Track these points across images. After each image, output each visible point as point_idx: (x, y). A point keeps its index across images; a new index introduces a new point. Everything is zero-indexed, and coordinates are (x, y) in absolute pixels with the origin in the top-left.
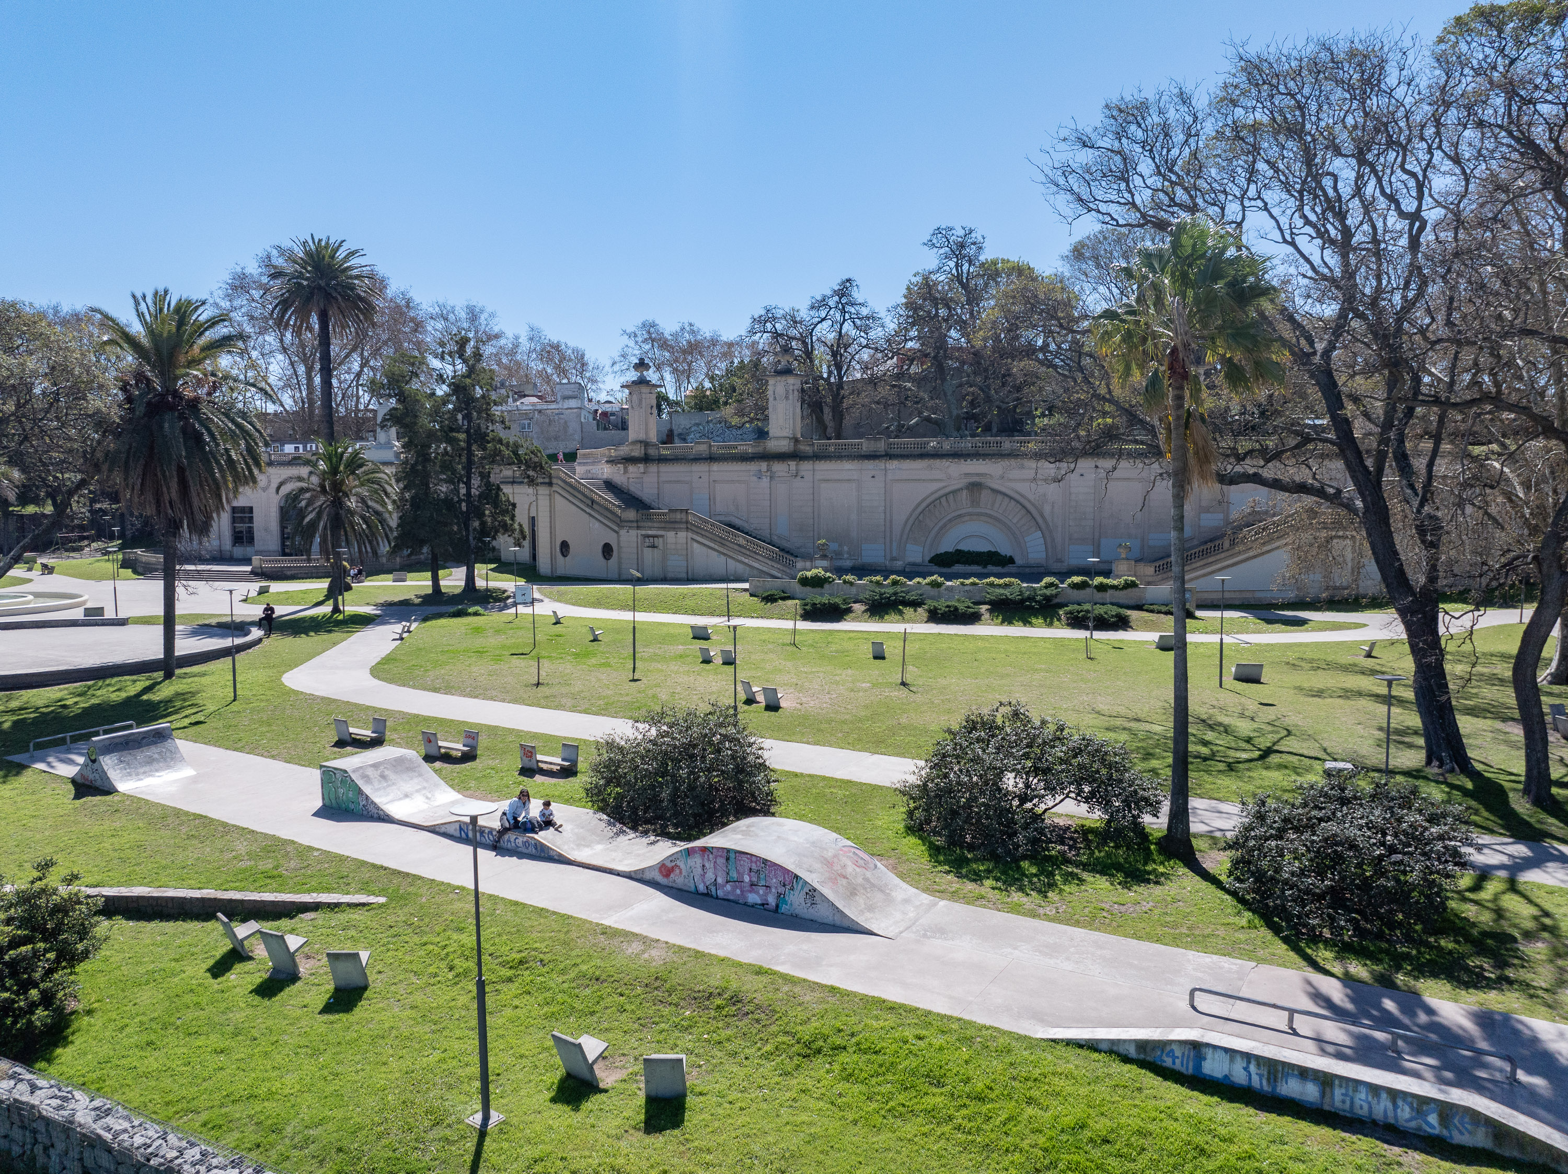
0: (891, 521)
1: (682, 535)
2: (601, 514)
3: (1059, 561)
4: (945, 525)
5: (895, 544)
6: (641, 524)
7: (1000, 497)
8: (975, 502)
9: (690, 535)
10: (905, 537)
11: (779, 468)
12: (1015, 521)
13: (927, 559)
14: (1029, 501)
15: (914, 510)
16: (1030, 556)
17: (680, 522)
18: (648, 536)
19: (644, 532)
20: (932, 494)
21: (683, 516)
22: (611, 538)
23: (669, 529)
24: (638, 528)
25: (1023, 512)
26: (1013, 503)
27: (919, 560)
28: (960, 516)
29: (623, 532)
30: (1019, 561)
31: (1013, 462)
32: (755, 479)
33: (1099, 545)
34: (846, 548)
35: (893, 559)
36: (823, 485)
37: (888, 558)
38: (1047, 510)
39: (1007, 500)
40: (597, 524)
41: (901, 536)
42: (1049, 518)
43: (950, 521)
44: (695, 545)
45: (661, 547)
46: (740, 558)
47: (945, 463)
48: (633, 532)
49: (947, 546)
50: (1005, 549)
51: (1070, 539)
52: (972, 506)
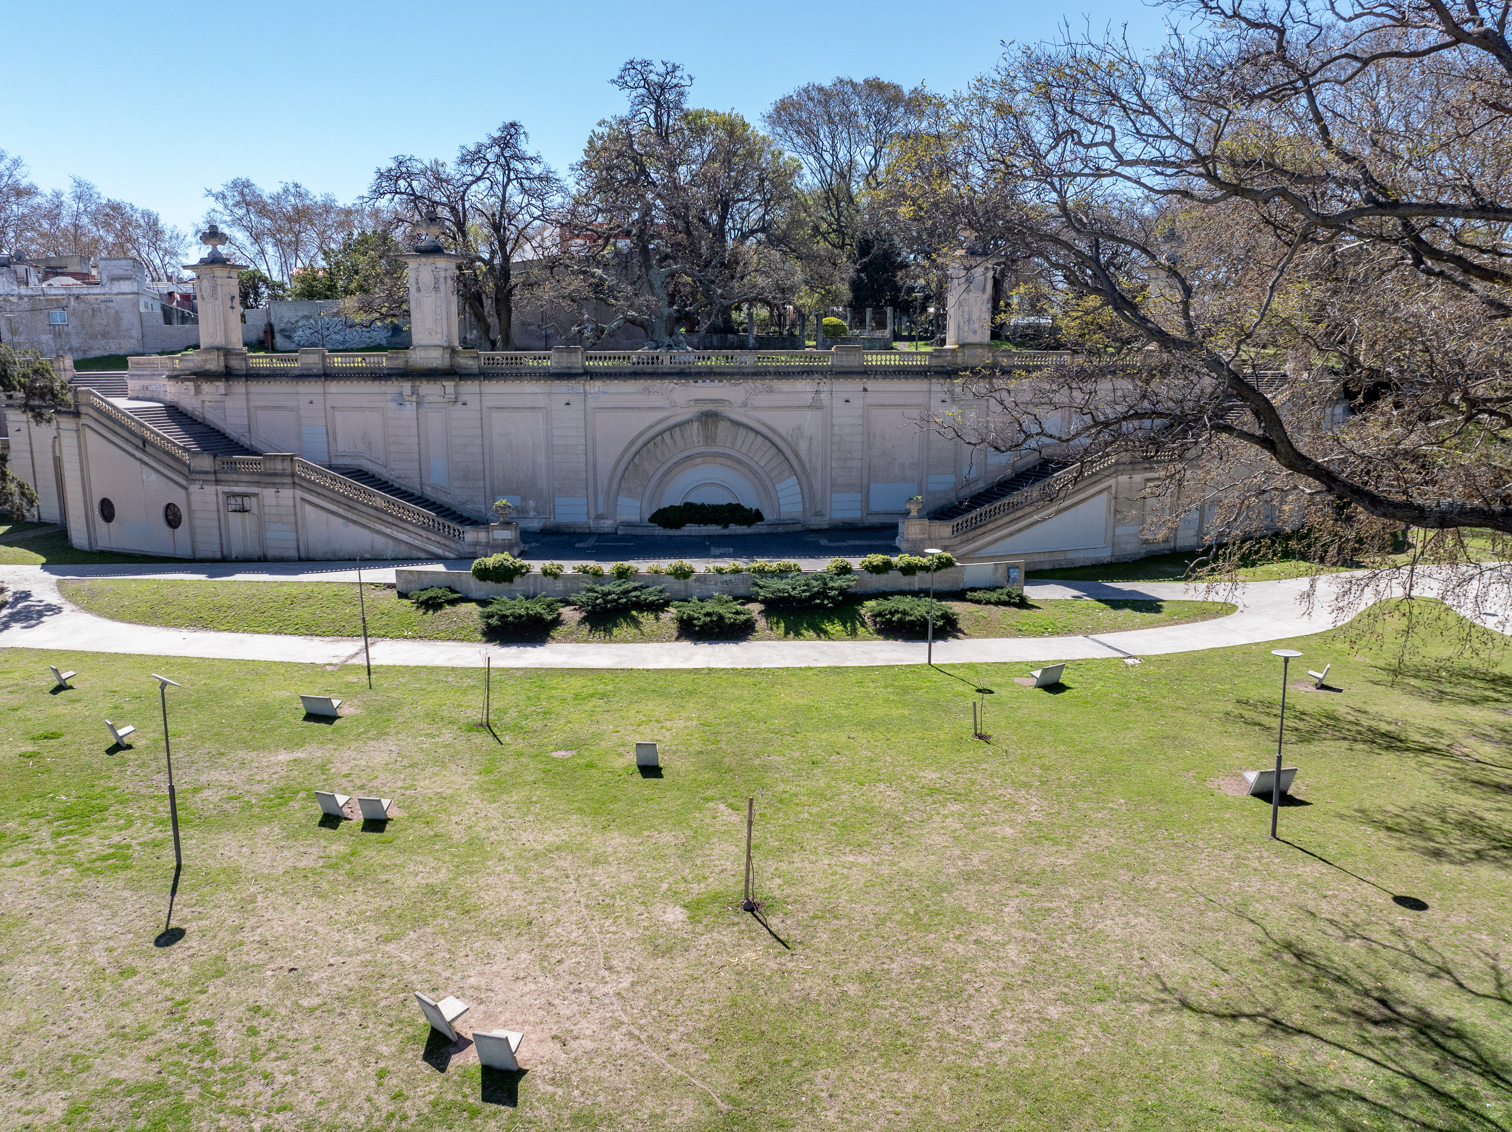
0: (595, 466)
1: (287, 494)
2: (160, 461)
3: (819, 514)
4: (670, 470)
5: (601, 497)
6: (219, 476)
7: (742, 432)
8: (710, 439)
9: (299, 493)
10: (615, 486)
11: (430, 390)
12: (762, 463)
13: (647, 516)
14: (780, 436)
15: (626, 450)
16: (783, 509)
17: (283, 475)
18: (235, 495)
19: (227, 489)
20: (651, 427)
21: (287, 465)
22: (177, 497)
23: (267, 485)
24: (217, 482)
25: (773, 451)
26: (760, 439)
27: (635, 517)
28: (690, 457)
29: (194, 488)
30: (769, 516)
31: (759, 383)
32: (393, 405)
33: (868, 493)
34: (532, 503)
35: (599, 517)
36: (496, 415)
37: (592, 515)
38: (803, 447)
39: (752, 435)
40: (154, 476)
41: (610, 485)
42: (805, 459)
43: (677, 464)
44: (308, 508)
45: (255, 510)
46: (378, 527)
47: (667, 385)
48: (210, 489)
49: (673, 497)
50: (750, 502)
51: (832, 485)
52: (706, 443)
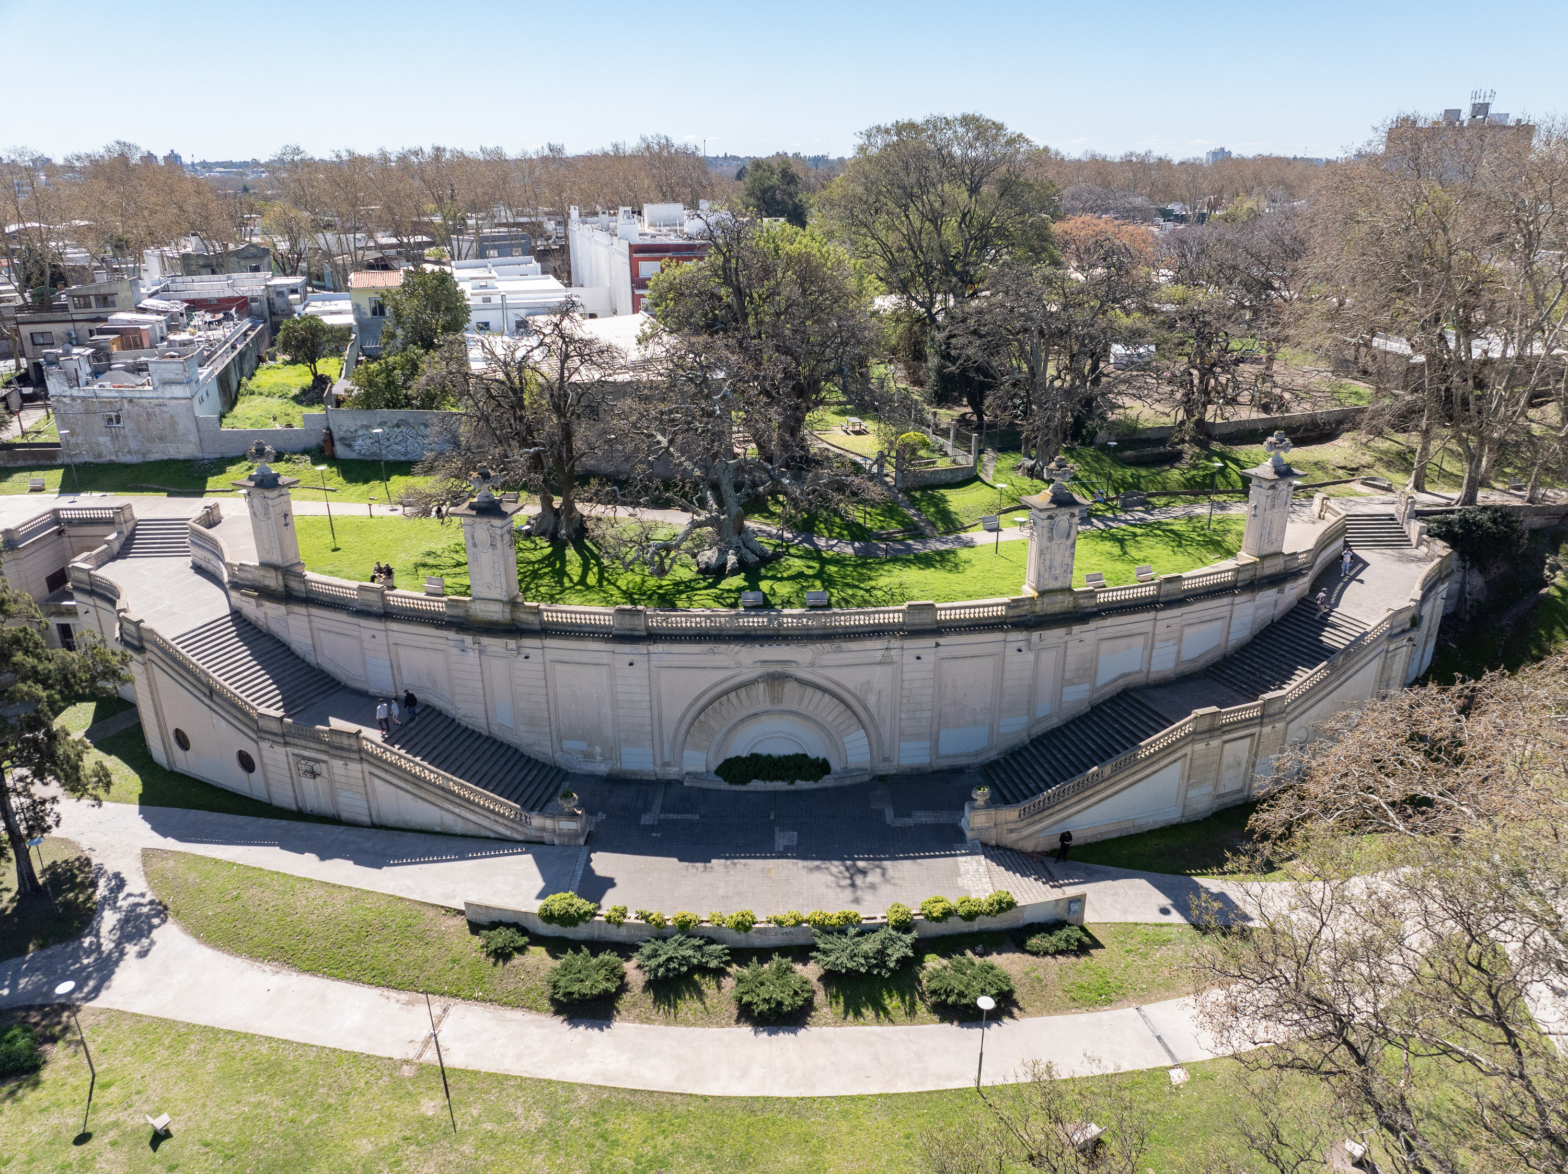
0: (660, 719)
1: (355, 768)
2: (228, 712)
3: (886, 759)
4: (735, 726)
5: (667, 748)
6: (288, 739)
7: (809, 691)
8: (776, 698)
9: (366, 767)
10: (681, 737)
11: (494, 644)
12: (830, 719)
13: (714, 767)
14: (849, 691)
15: (691, 705)
16: (850, 759)
17: (349, 750)
18: (304, 758)
19: (296, 751)
20: (716, 685)
21: (353, 741)
22: (250, 749)
23: (335, 756)
24: (286, 744)
25: (842, 707)
26: (827, 697)
27: (701, 768)
28: (756, 715)
29: (265, 745)
30: (835, 765)
31: (827, 646)
32: (456, 651)
33: (937, 741)
34: (598, 749)
35: (665, 764)
36: (559, 667)
37: (659, 762)
38: (871, 701)
39: (819, 694)
40: (224, 723)
41: (675, 736)
42: (874, 711)
43: (742, 721)
44: (377, 781)
45: (325, 773)
46: (446, 805)
47: (734, 648)
48: (280, 750)
49: (740, 747)
50: (816, 749)
51: (901, 735)
52: (773, 700)
